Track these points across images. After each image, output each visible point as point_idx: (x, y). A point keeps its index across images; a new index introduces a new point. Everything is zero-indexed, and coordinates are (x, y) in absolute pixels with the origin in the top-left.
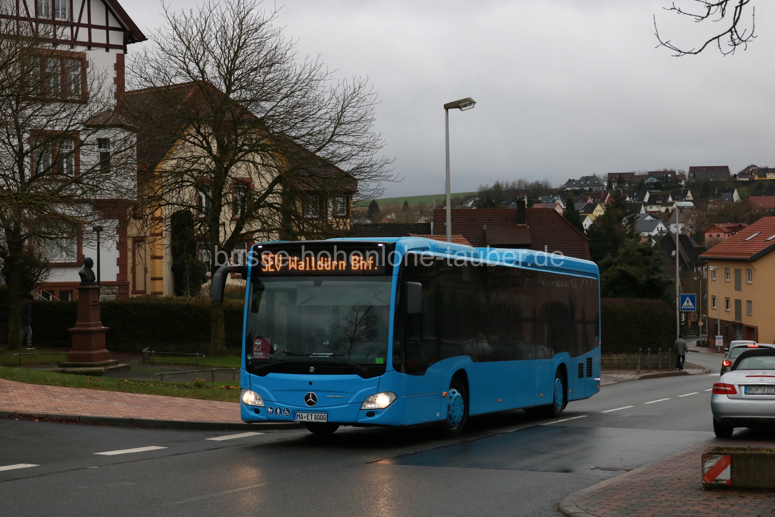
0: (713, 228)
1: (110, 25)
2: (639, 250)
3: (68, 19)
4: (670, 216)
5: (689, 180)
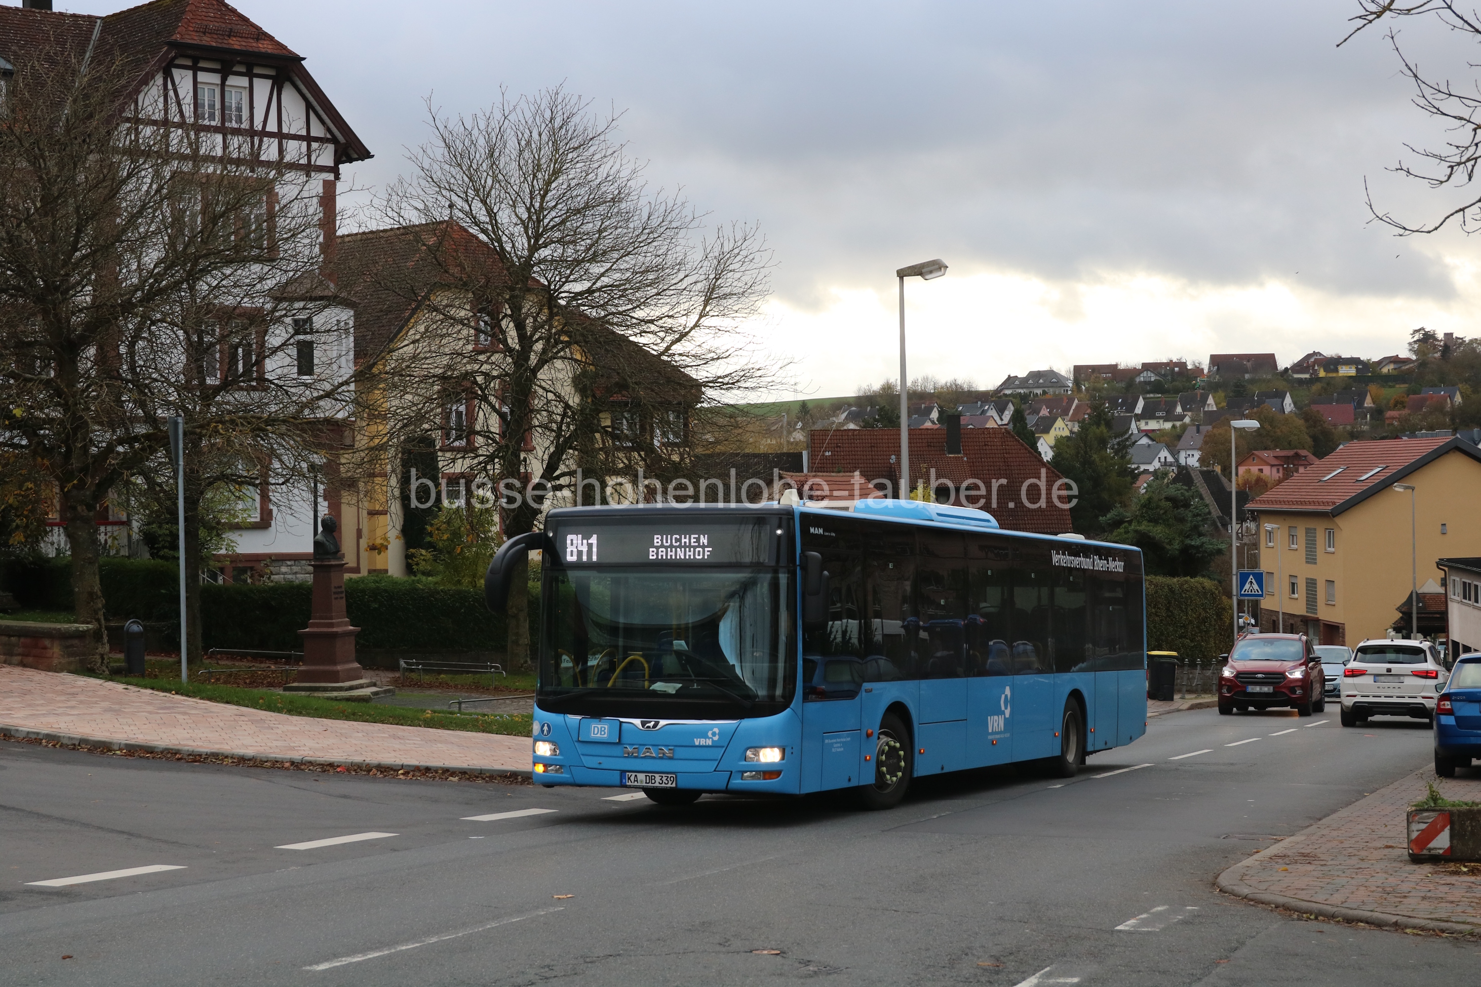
0: (1253, 460)
1: (312, 134)
3: (245, 125)
4: (1179, 437)
5: (1208, 377)
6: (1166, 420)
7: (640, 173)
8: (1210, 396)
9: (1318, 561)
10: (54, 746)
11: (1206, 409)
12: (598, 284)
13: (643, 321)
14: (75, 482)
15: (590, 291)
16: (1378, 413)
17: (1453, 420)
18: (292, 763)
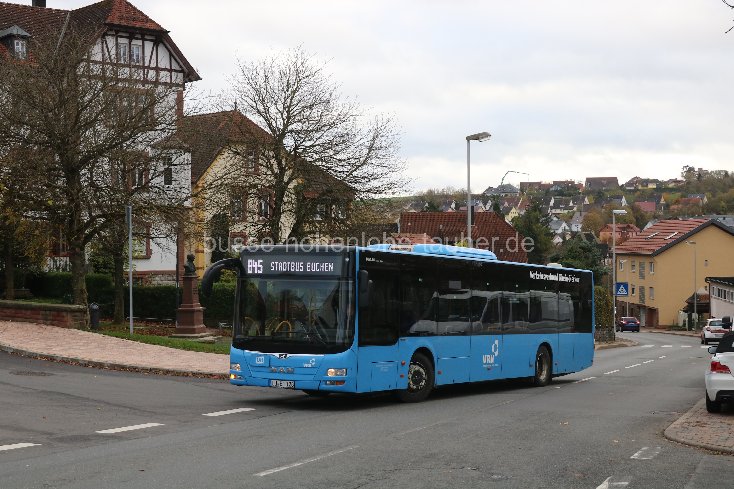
0: (606, 228)
1: (172, 68)
2: (581, 248)
3: (141, 64)
4: (571, 217)
5: (585, 188)
6: (565, 209)
7: (338, 89)
8: (586, 198)
9: (645, 278)
10: (76, 364)
11: (584, 204)
12: (318, 142)
13: (340, 160)
14: (76, 237)
15: (313, 146)
16: (667, 206)
17: (703, 210)
18: (193, 373)
